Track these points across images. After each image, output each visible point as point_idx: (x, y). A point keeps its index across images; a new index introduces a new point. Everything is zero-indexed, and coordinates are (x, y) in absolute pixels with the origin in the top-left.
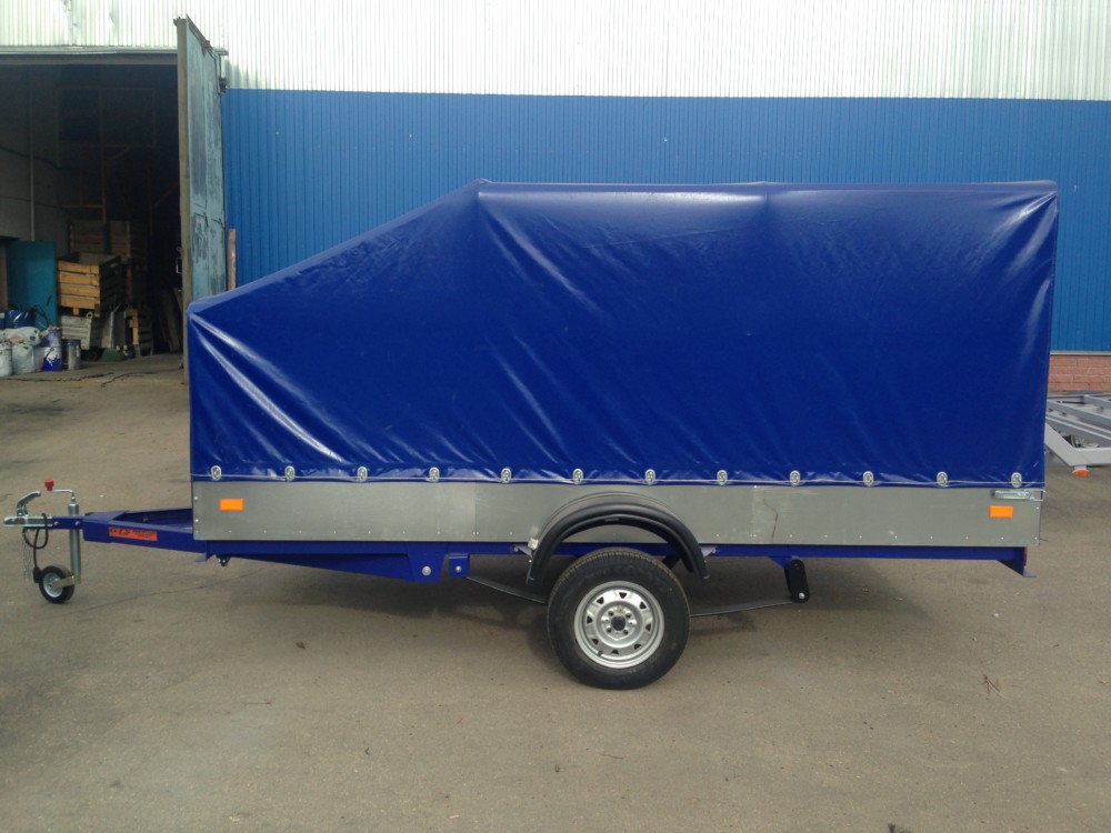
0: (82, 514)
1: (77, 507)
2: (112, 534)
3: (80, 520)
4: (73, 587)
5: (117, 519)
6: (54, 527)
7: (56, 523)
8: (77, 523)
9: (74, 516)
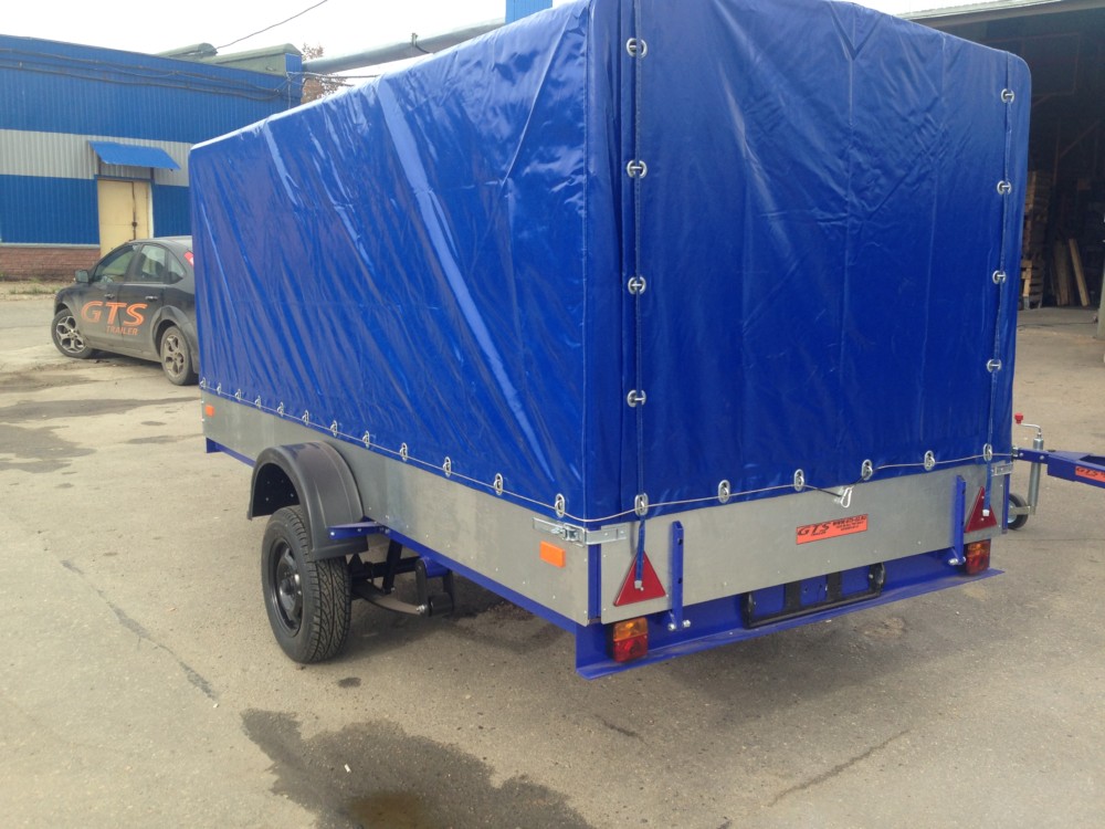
0: (1045, 449)
1: (1042, 443)
2: (1077, 473)
3: (1046, 455)
4: (1026, 516)
5: (1082, 459)
6: (1019, 458)
7: (1021, 454)
8: (1042, 457)
9: (1038, 450)
